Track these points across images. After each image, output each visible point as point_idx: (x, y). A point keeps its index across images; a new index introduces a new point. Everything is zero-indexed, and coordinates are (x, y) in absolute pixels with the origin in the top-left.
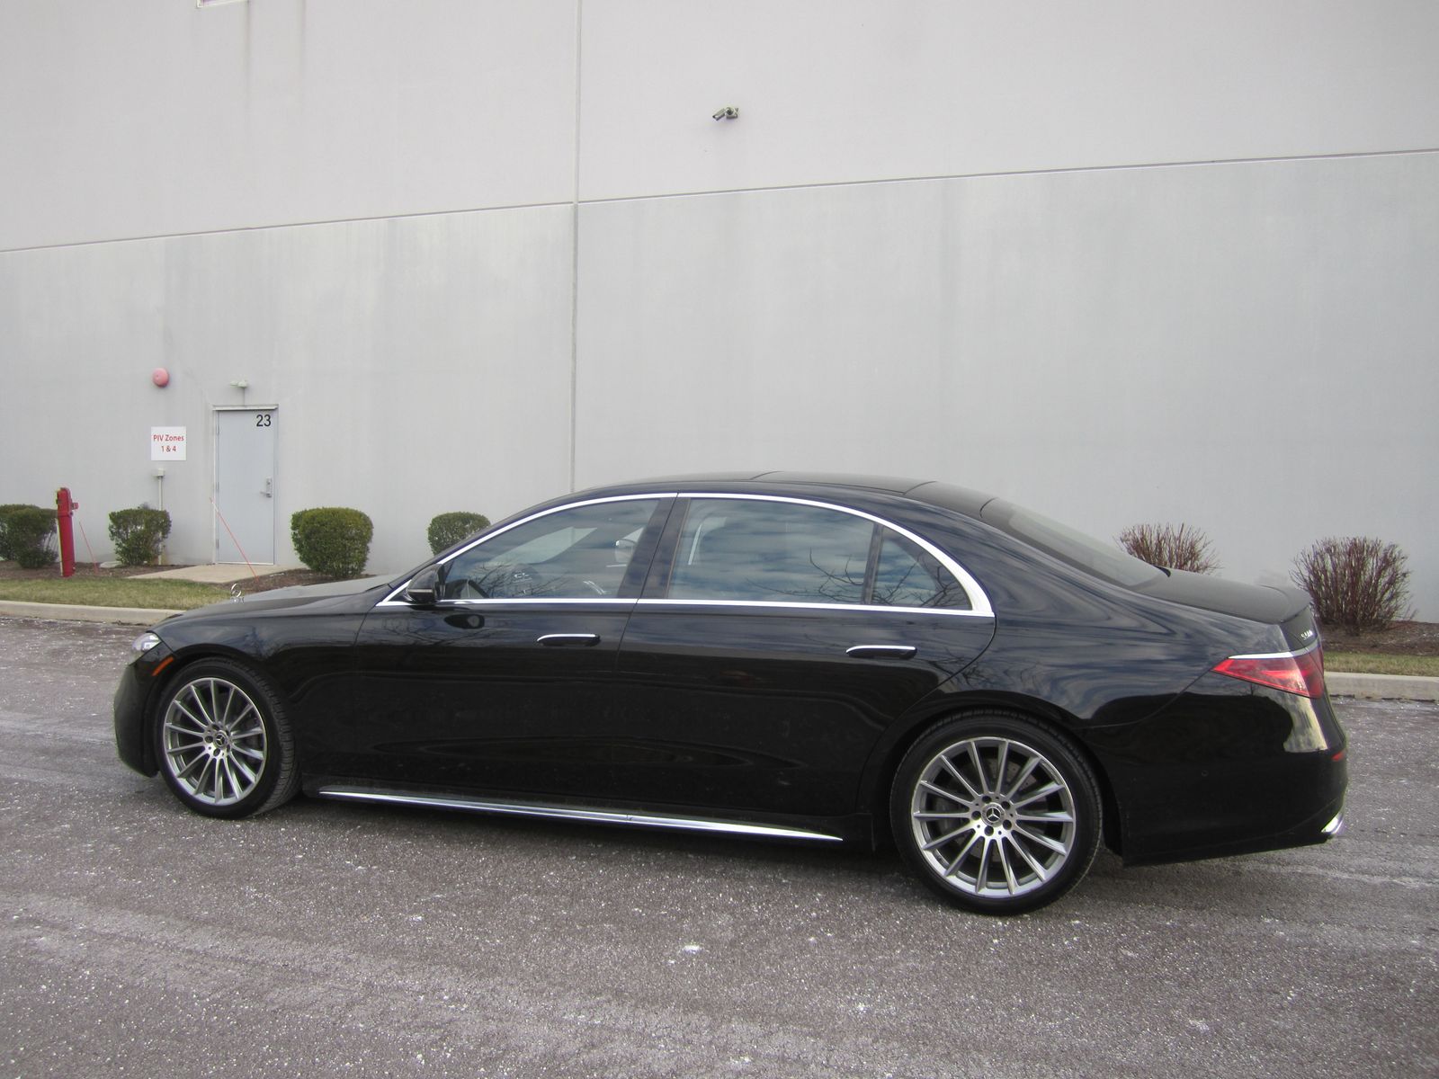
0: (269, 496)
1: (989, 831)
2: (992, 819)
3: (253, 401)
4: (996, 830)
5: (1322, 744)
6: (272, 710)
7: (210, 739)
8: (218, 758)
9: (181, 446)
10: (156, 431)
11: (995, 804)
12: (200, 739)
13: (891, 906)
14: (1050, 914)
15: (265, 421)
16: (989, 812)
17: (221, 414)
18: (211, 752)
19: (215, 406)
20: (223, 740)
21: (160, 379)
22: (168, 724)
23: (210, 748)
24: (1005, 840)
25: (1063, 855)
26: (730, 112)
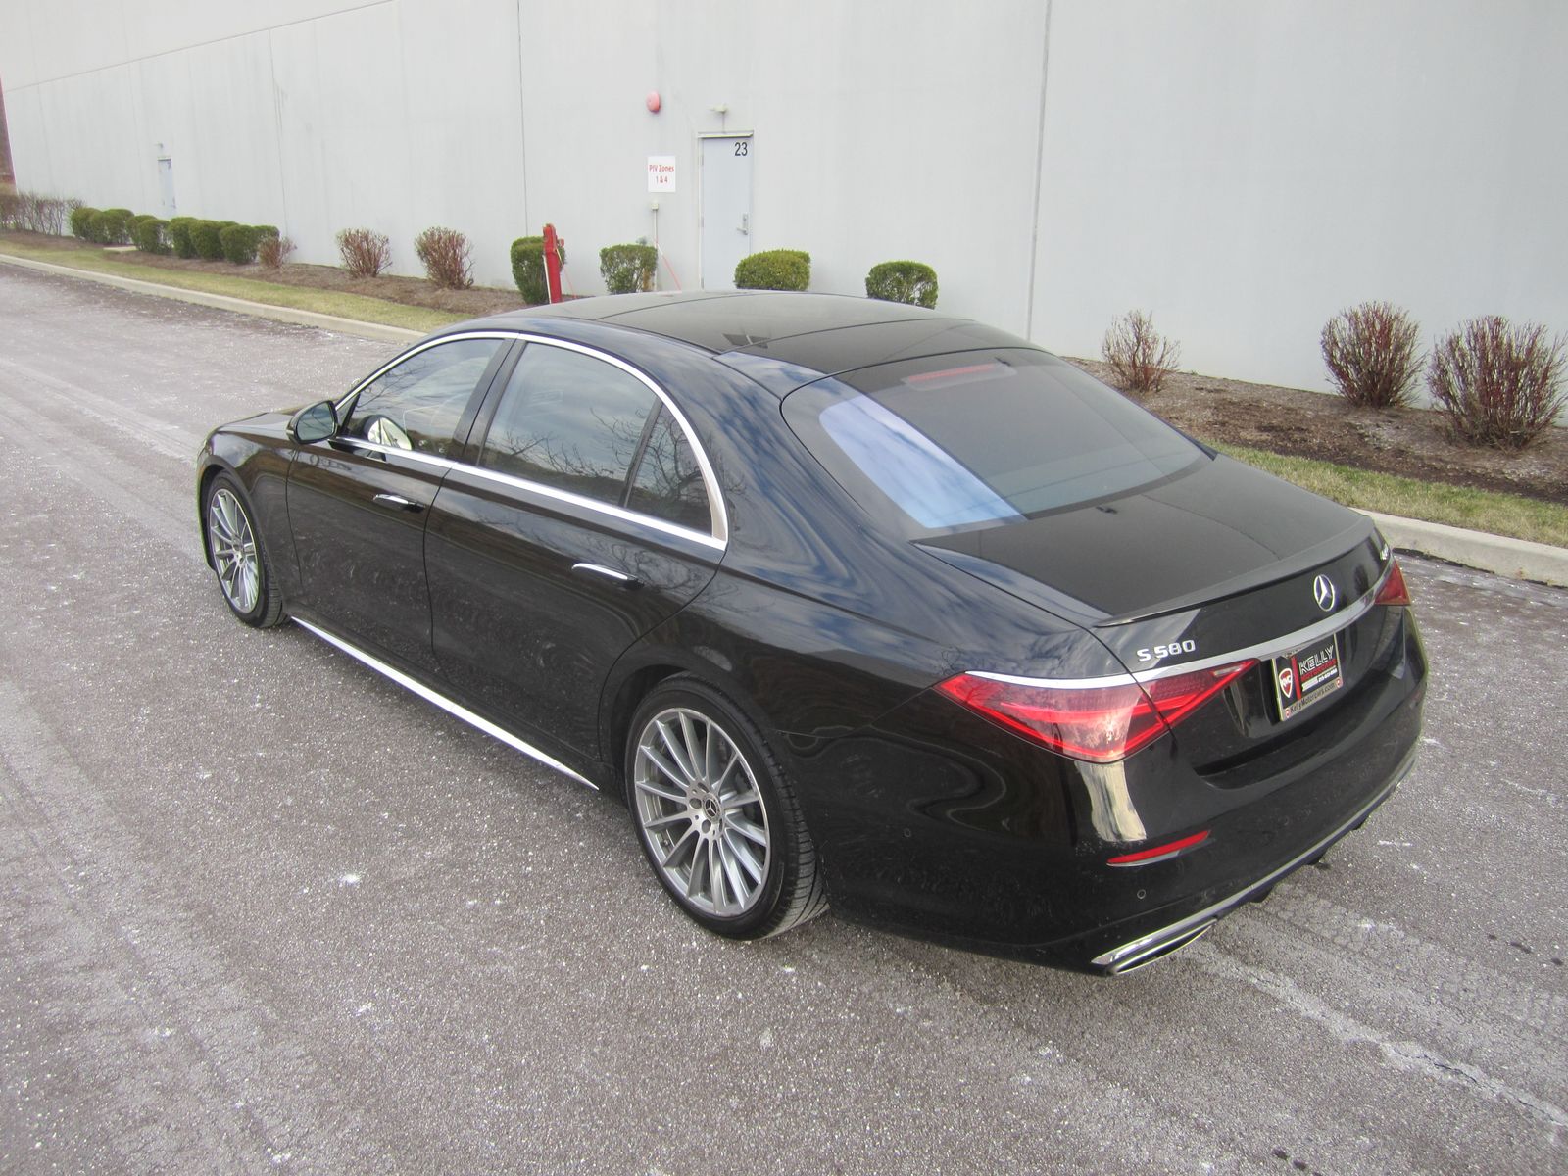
0: (745, 233)
1: (705, 826)
2: (710, 814)
3: (734, 128)
4: (713, 827)
7: (237, 547)
8: (241, 567)
9: (672, 176)
10: (653, 160)
11: (713, 797)
12: (230, 546)
15: (742, 150)
16: (707, 803)
17: (705, 141)
18: (238, 560)
19: (700, 133)
21: (654, 105)
22: (213, 527)
23: (237, 556)
24: (716, 845)
25: (760, 885)
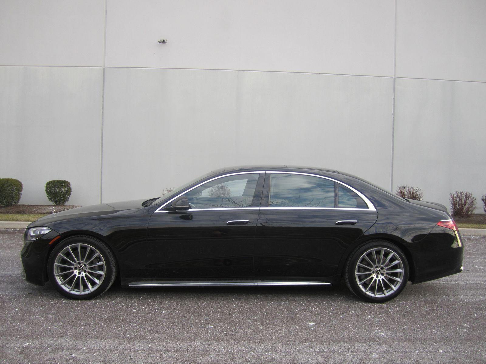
1: (377, 277)
2: (378, 273)
4: (379, 276)
5: (460, 245)
6: (108, 255)
7: (76, 268)
8: (81, 276)
11: (379, 269)
12: (72, 269)
13: (351, 304)
14: (395, 301)
16: (377, 271)
18: (77, 274)
20: (82, 268)
22: (56, 263)
23: (76, 272)
24: (383, 279)
25: (400, 282)
26: (164, 41)
